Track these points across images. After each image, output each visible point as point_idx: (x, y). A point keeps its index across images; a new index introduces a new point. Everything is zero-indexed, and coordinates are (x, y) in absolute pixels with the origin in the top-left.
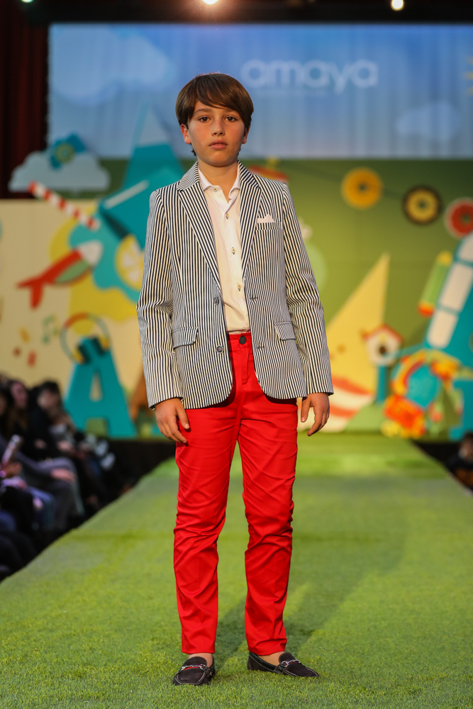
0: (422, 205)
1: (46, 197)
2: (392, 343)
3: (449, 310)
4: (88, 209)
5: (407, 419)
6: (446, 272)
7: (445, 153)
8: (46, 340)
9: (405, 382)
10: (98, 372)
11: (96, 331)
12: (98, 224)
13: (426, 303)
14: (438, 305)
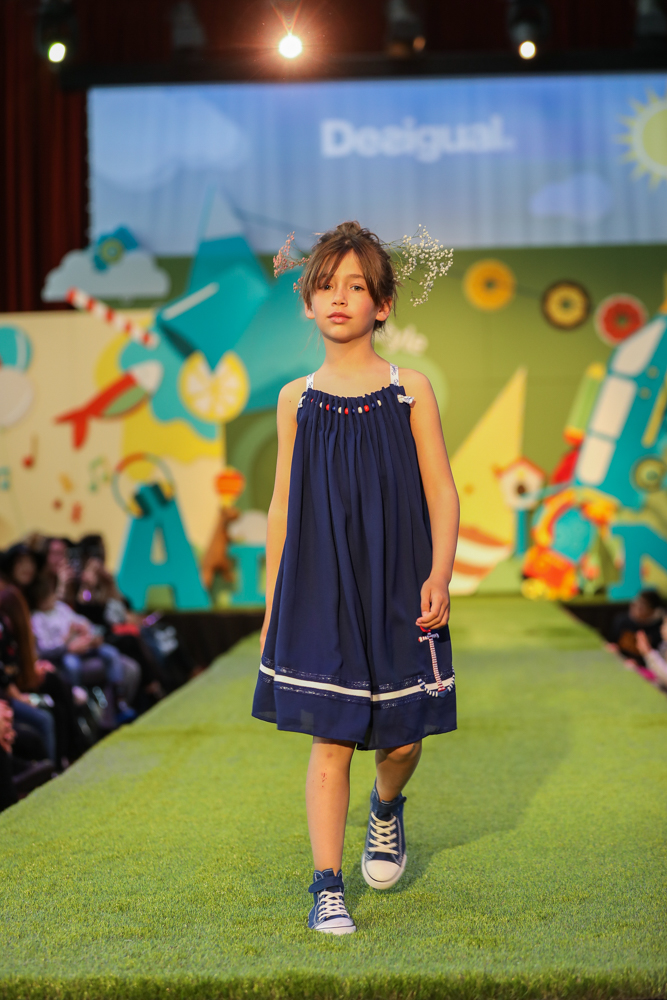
0: (566, 304)
1: (90, 307)
2: (533, 481)
3: (603, 437)
4: (143, 321)
5: (554, 577)
6: (598, 389)
7: (593, 238)
8: (94, 488)
9: (550, 529)
10: (160, 527)
11: (158, 476)
12: (156, 339)
13: (573, 429)
14: (589, 431)
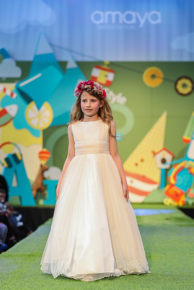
0: (184, 86)
2: (168, 157)
4: (11, 87)
9: (175, 178)
10: (16, 172)
11: (16, 151)
12: (15, 95)
13: (186, 137)
14: (192, 138)
